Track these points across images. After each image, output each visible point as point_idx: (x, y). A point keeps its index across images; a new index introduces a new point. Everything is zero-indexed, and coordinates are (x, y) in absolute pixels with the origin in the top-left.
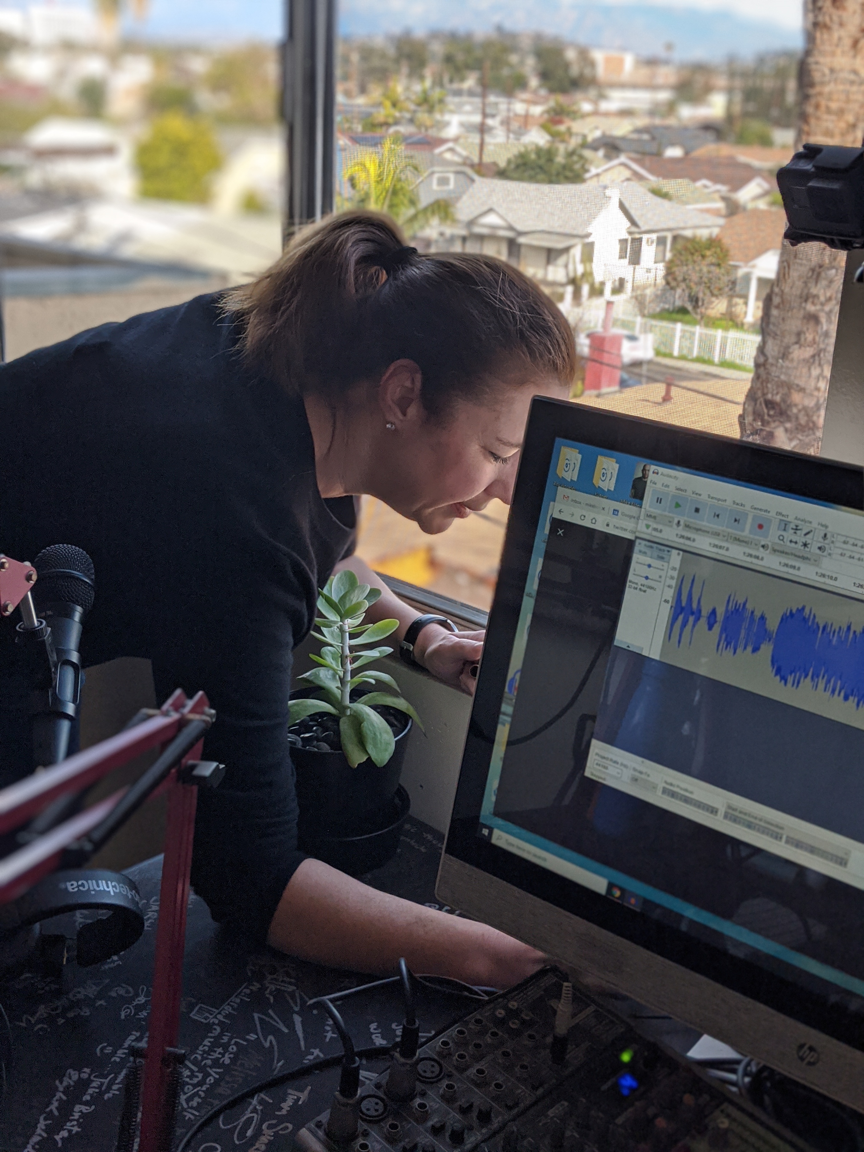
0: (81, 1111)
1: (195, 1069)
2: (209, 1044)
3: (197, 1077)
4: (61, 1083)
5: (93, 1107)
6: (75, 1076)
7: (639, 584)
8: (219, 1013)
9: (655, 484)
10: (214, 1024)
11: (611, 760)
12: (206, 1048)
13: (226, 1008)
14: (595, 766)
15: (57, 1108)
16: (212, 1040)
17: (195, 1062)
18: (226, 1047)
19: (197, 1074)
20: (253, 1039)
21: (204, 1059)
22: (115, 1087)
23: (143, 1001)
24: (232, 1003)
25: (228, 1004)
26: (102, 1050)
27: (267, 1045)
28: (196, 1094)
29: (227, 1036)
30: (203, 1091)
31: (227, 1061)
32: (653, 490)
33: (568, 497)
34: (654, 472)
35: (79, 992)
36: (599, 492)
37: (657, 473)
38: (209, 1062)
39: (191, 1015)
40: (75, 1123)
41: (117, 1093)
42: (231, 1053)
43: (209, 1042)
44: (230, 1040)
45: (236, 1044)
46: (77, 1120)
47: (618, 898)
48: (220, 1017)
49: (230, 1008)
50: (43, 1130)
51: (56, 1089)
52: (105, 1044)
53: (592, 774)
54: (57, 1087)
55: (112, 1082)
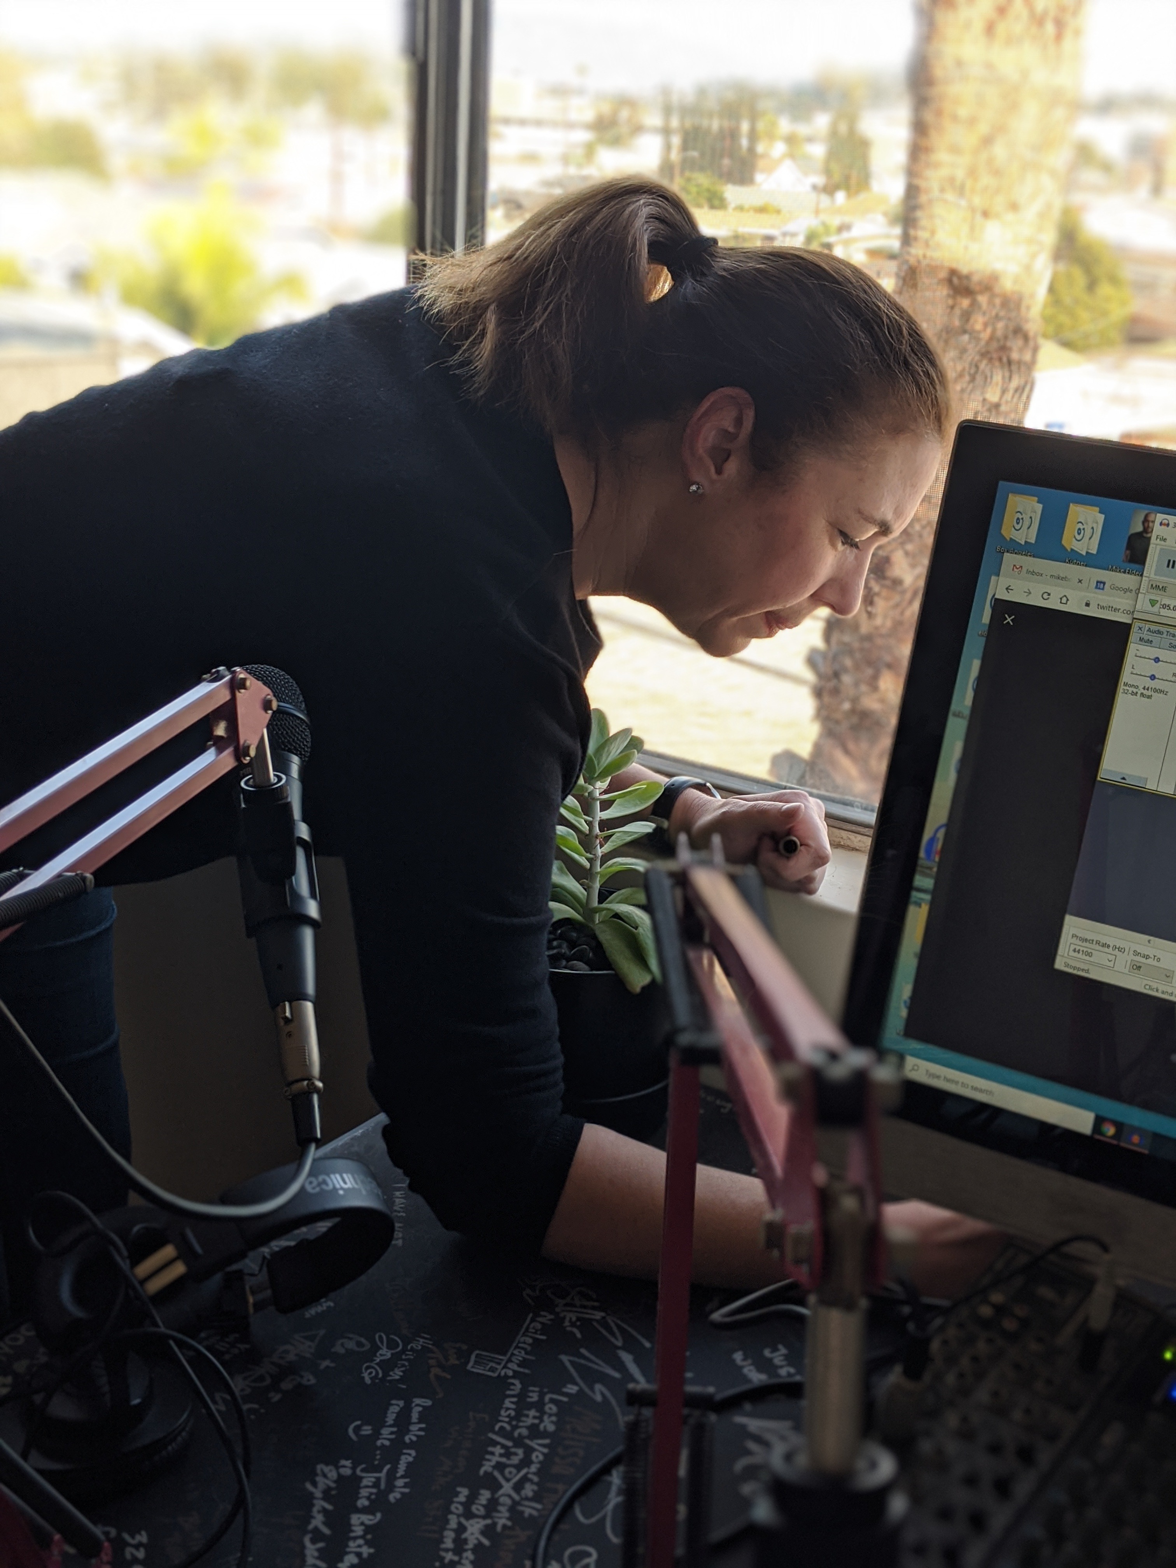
0: (362, 1524)
1: (510, 1444)
2: (513, 1406)
4: (315, 1484)
5: (379, 1516)
6: (333, 1474)
7: (1141, 687)
8: (510, 1360)
9: (1165, 540)
10: (507, 1377)
11: (1098, 943)
12: (513, 1413)
13: (516, 1352)
14: (1072, 953)
15: (325, 1523)
16: (515, 1400)
18: (539, 1406)
19: (513, 1450)
20: (574, 1392)
22: (400, 1483)
23: (389, 1355)
24: (520, 1345)
25: (517, 1347)
26: (357, 1429)
27: (598, 1398)
28: (525, 1479)
29: (533, 1391)
30: (534, 1474)
31: (551, 1428)
32: (1161, 549)
33: (1021, 567)
34: (1161, 524)
35: (287, 1352)
36: (1072, 558)
37: (1168, 525)
38: (525, 1432)
39: (469, 1367)
40: (361, 1542)
41: (407, 1490)
42: (550, 1415)
43: (512, 1403)
44: (541, 1396)
45: (552, 1401)
46: (363, 1537)
47: (1113, 1137)
48: (513, 1366)
49: (523, 1352)
50: (318, 1558)
51: (311, 1496)
52: (358, 1423)
53: (1067, 965)
54: (312, 1494)
55: (392, 1476)
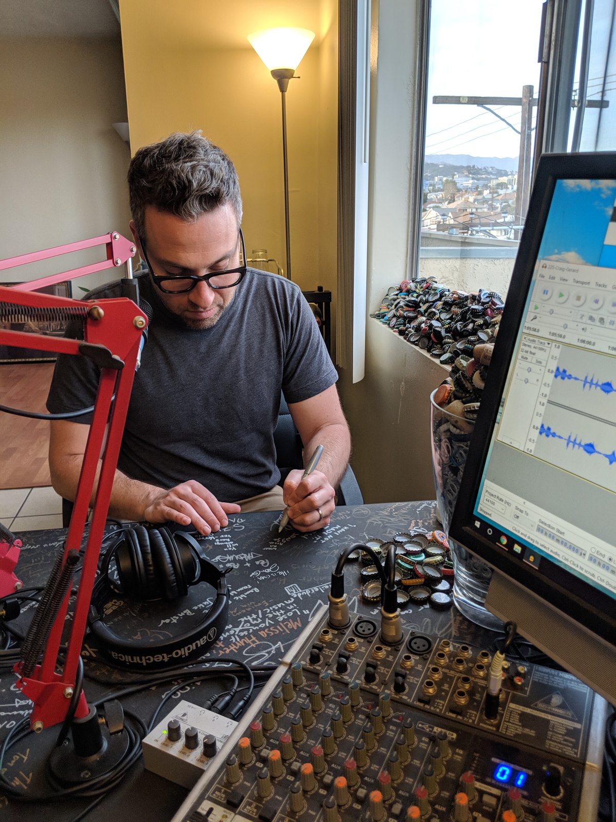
2: (280, 606)
3: (257, 621)
5: (192, 614)
8: (301, 593)
10: (293, 597)
12: (277, 608)
13: (307, 591)
16: (284, 605)
17: (264, 614)
19: (259, 619)
20: (305, 613)
21: (270, 613)
23: (268, 571)
24: (312, 590)
25: (310, 590)
28: (248, 630)
31: (281, 619)
39: (285, 588)
40: (177, 617)
42: (287, 616)
43: (282, 605)
44: (295, 608)
45: (294, 612)
48: (299, 595)
49: (309, 592)
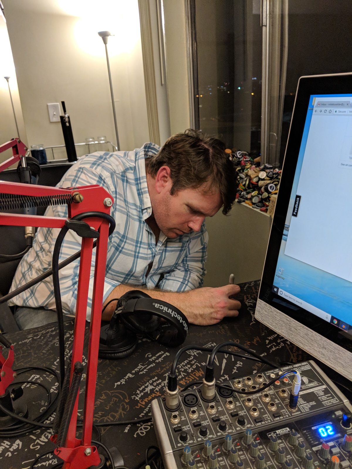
0: (129, 376)
5: (134, 376)
10: (192, 355)
12: (184, 364)
18: (192, 365)
20: (203, 365)
21: (182, 368)
29: (194, 361)
41: (145, 373)
42: (193, 368)
43: (187, 362)
45: (196, 365)
46: (126, 379)
48: (195, 353)
52: (150, 353)
55: (145, 368)
